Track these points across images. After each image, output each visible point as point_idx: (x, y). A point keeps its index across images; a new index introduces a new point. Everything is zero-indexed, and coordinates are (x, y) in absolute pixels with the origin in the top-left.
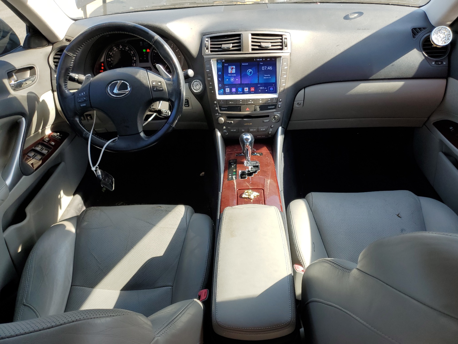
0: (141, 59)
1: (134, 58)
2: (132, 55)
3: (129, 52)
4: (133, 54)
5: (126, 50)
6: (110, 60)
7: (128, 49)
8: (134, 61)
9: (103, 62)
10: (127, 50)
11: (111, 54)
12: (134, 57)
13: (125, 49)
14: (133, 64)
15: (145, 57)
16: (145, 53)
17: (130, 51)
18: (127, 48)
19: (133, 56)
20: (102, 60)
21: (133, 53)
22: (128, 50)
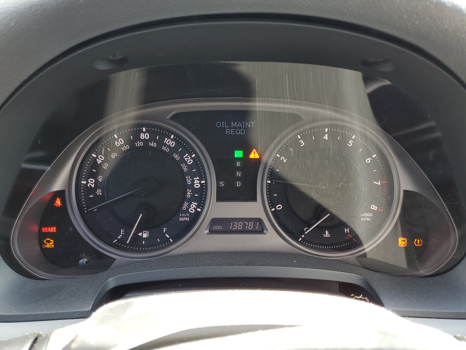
0: (222, 184)
1: (193, 181)
2: (185, 169)
3: (176, 156)
4: (190, 167)
5: (164, 148)
6: (91, 183)
7: (172, 144)
8: (194, 190)
9: (60, 194)
10: (167, 150)
11: (99, 161)
12: (192, 178)
13: (161, 143)
14: (186, 204)
15: (238, 179)
16: (238, 164)
17: (181, 155)
18: (170, 142)
19: (190, 173)
20: (58, 185)
21: (190, 161)
22: (173, 150)
